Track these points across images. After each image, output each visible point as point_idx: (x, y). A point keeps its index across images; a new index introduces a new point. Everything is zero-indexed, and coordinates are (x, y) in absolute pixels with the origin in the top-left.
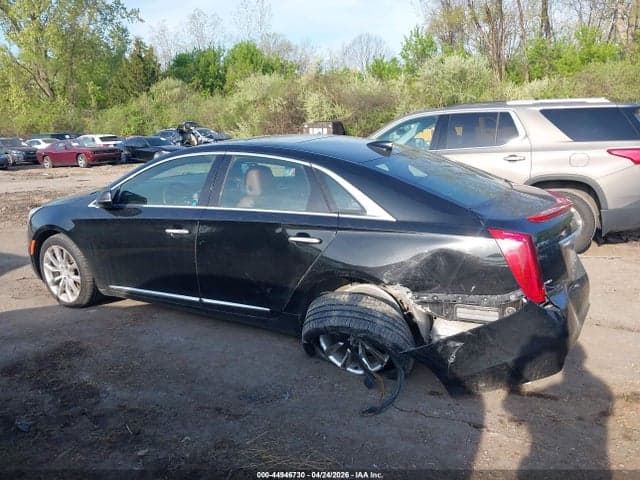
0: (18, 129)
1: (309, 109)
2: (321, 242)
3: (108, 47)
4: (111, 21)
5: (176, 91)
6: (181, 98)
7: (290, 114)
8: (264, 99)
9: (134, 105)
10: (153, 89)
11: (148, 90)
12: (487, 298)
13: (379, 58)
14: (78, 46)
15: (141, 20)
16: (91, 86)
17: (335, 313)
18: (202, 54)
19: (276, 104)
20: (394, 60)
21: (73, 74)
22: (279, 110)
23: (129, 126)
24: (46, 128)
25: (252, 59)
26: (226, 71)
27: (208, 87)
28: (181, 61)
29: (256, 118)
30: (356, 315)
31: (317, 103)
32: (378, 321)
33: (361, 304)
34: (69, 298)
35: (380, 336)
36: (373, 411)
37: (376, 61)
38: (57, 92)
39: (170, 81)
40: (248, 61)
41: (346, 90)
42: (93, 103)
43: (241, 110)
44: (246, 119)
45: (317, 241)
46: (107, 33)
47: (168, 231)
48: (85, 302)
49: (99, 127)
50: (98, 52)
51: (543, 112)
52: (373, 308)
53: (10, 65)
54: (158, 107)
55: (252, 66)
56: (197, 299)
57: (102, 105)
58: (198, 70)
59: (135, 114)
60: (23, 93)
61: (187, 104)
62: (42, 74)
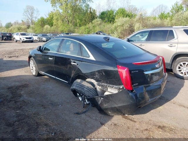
0: (59, 31)
1: (135, 28)
2: (78, 65)
3: (83, 10)
4: (85, 2)
5: (99, 22)
6: (100, 24)
7: (130, 29)
8: (123, 25)
9: (87, 26)
10: (93, 21)
11: (92, 22)
12: (115, 86)
13: (163, 12)
14: (76, 10)
15: (93, 2)
16: (78, 20)
17: (75, 85)
18: (109, 11)
19: (126, 26)
20: (168, 13)
21: (74, 17)
22: (127, 28)
23: (86, 32)
24: (66, 31)
25: (123, 13)
26: (115, 16)
27: (110, 21)
28: (103, 14)
29: (119, 31)
30: (80, 86)
31: (138, 26)
32: (85, 89)
33: (82, 83)
34: (34, 74)
35: (84, 93)
36: (78, 114)
37: (161, 13)
38: (70, 22)
39: (98, 19)
40: (122, 14)
41: (148, 23)
42: (78, 25)
43: (116, 28)
44: (117, 31)
45: (76, 64)
46: (84, 6)
47: (49, 58)
48: (36, 75)
49: (78, 32)
50: (81, 11)
51: (184, 30)
52: (85, 85)
53: (59, 15)
54: (94, 27)
55: (123, 15)
56: (55, 77)
57: (80, 26)
58: (107, 16)
59: (88, 28)
60: (61, 22)
61: (102, 26)
62: (67, 17)
